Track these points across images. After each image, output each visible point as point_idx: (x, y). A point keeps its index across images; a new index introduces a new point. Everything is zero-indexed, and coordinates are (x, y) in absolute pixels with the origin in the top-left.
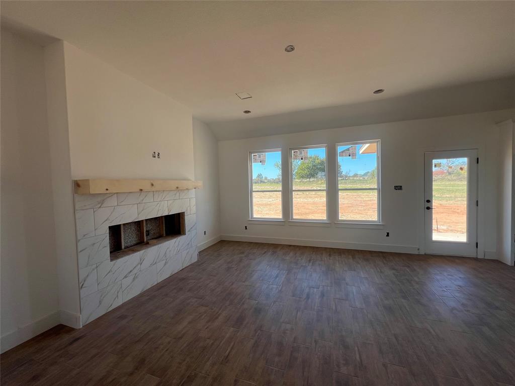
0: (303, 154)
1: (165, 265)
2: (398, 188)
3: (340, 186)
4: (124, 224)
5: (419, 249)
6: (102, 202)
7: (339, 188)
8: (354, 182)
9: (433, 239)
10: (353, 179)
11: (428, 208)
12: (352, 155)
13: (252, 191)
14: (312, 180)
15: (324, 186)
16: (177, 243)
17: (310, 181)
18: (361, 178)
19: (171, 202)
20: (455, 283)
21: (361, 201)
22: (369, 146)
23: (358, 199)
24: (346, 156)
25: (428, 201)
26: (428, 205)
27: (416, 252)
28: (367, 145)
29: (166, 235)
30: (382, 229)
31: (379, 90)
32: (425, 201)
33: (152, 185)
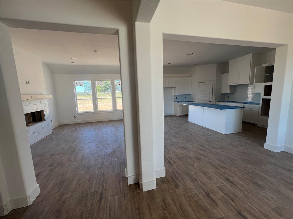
0: (101, 83)
1: (38, 134)
3: (117, 96)
7: (117, 97)
13: (77, 99)
14: (106, 93)
15: (111, 96)
16: (42, 125)
17: (105, 94)
19: (37, 105)
29: (33, 122)
33: (32, 97)
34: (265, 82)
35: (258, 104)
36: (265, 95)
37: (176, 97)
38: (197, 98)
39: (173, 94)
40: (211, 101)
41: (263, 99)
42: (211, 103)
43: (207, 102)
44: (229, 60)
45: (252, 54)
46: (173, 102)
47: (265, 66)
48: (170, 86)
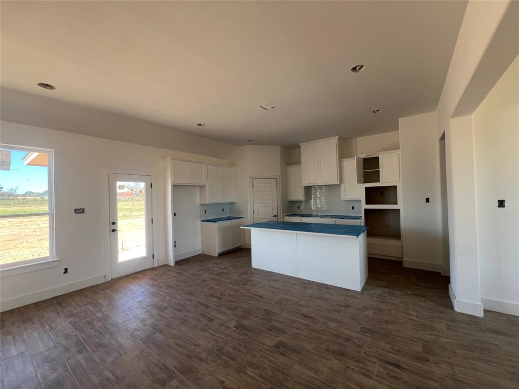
2: (79, 211)
5: (105, 277)
8: (25, 202)
9: (120, 260)
10: (24, 199)
11: (114, 230)
18: (39, 198)
20: (136, 300)
21: (35, 229)
22: (38, 156)
23: (32, 226)
25: (114, 223)
26: (113, 227)
27: (103, 281)
28: (36, 154)
32: (111, 224)
34: (365, 182)
35: (360, 218)
36: (367, 203)
37: (205, 208)
38: (249, 211)
39: (199, 202)
40: (275, 216)
41: (365, 210)
42: (275, 219)
43: (268, 218)
44: (301, 142)
45: (337, 137)
46: (199, 223)
47: (363, 157)
48: (193, 182)
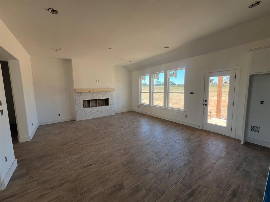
0: (157, 76)
1: (101, 113)
2: (192, 93)
4: (91, 100)
5: (199, 126)
6: (81, 94)
9: (208, 122)
11: (206, 105)
12: (175, 76)
13: (141, 92)
16: (105, 108)
24: (173, 76)
25: (206, 101)
26: (205, 103)
27: (198, 128)
29: (105, 105)
30: (184, 113)
31: (167, 47)
32: (204, 101)
33: (93, 90)
